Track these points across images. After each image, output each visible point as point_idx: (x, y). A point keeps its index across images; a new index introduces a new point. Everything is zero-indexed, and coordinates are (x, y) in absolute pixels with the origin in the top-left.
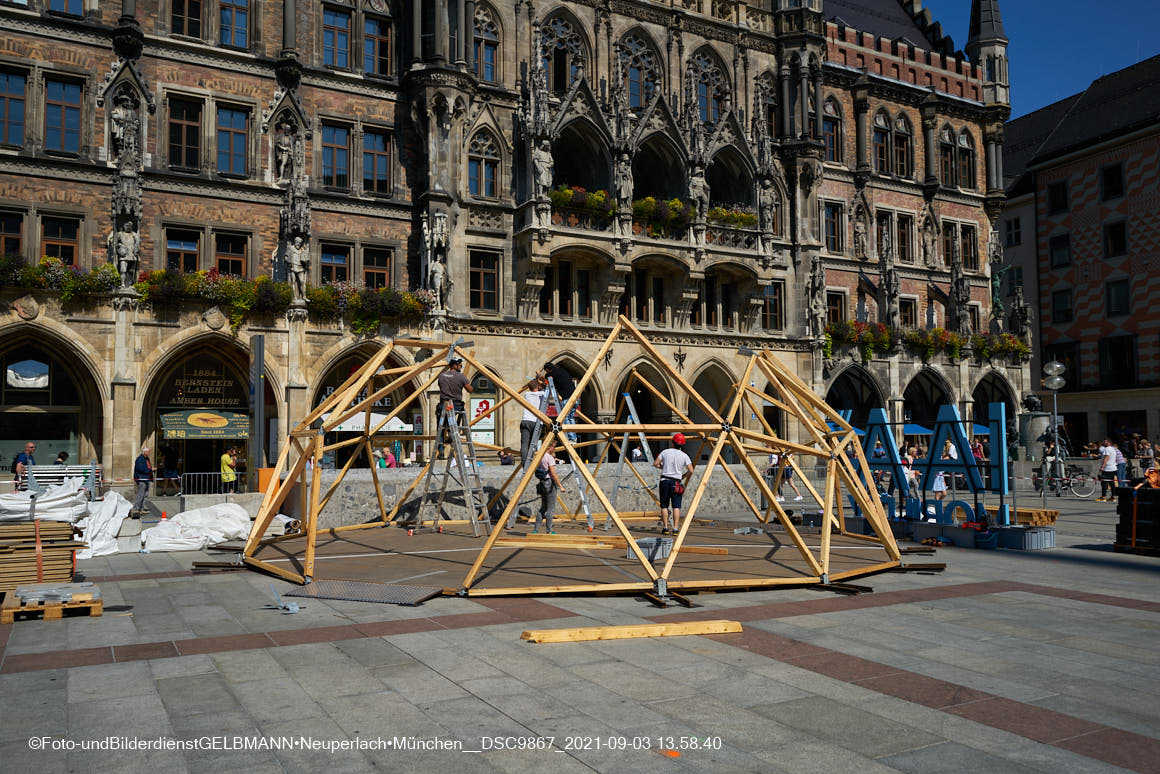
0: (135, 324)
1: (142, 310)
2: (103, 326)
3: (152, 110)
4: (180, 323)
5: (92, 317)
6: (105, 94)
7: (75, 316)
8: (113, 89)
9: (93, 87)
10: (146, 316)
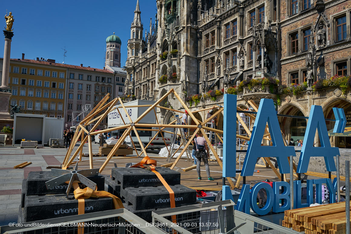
0: (313, 99)
1: (315, 94)
2: (306, 101)
3: (329, 26)
4: (327, 96)
5: (303, 99)
6: (315, 28)
7: (299, 99)
8: (317, 25)
9: (312, 27)
10: (317, 96)
